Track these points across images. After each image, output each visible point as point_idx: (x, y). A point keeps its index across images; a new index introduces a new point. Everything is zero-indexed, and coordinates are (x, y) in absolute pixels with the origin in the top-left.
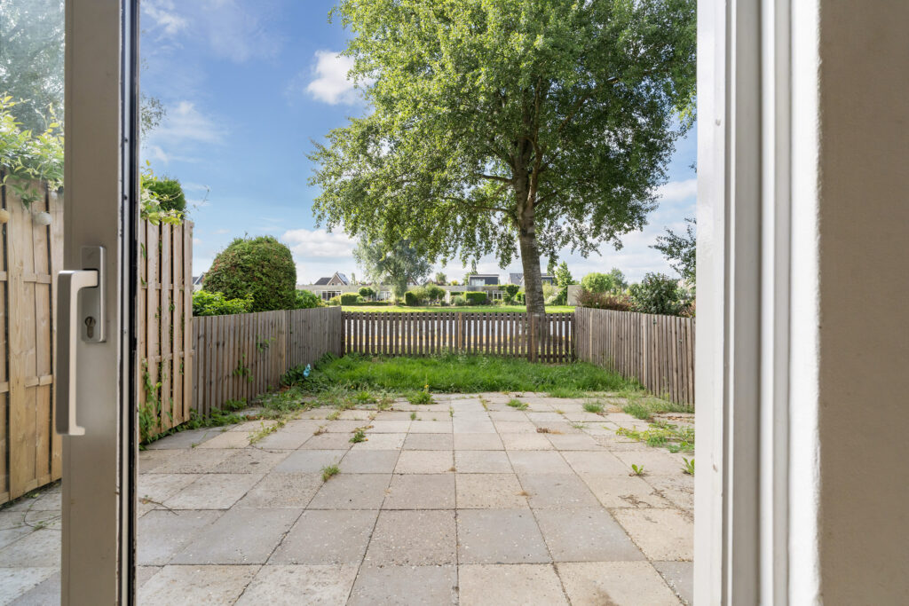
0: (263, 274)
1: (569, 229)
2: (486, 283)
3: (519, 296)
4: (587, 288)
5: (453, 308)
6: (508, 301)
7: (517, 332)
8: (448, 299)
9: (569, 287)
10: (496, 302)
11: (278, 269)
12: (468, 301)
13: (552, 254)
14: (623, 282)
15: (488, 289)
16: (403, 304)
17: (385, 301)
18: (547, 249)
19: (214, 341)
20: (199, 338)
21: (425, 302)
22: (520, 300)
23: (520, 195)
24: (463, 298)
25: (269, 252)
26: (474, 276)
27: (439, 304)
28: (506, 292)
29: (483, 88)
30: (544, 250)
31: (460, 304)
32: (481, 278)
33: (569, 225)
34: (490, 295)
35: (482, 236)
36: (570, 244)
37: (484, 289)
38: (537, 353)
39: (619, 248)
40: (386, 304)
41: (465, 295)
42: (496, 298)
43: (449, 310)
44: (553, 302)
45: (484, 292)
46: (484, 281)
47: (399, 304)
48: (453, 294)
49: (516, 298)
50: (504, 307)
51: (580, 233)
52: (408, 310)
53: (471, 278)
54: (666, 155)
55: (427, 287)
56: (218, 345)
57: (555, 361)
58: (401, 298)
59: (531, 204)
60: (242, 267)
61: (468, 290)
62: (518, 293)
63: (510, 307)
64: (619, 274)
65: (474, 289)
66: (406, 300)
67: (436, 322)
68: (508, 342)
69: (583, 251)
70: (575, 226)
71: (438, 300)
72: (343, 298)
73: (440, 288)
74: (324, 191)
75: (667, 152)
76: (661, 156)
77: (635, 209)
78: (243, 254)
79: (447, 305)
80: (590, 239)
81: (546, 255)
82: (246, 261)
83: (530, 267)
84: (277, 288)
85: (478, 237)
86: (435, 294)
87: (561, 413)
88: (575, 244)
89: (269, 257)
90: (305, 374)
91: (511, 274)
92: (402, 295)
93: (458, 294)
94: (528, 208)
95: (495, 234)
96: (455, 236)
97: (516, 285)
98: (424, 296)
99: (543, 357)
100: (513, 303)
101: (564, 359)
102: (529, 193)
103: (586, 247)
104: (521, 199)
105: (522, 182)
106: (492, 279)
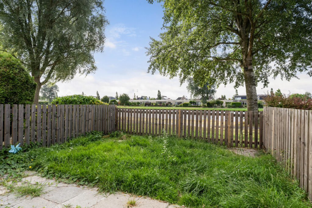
2: (241, 99)
8: (224, 105)
12: (233, 106)
13: (266, 81)
15: (242, 101)
16: (206, 107)
17: (199, 106)
18: (263, 78)
23: (244, 50)
27: (221, 107)
30: (261, 79)
31: (229, 107)
32: (240, 97)
33: (277, 65)
34: (243, 103)
35: (228, 74)
36: (279, 75)
38: (232, 139)
40: (200, 107)
41: (232, 104)
48: (227, 103)
51: (285, 69)
53: (235, 97)
57: (246, 146)
58: (205, 104)
59: (250, 54)
61: (233, 101)
65: (236, 101)
66: (207, 105)
68: (239, 126)
69: (287, 78)
70: (281, 66)
71: (220, 105)
72: (184, 104)
73: (222, 100)
79: (224, 107)
81: (262, 82)
83: (249, 87)
85: (226, 75)
88: (282, 75)
93: (229, 103)
94: (249, 56)
95: (235, 73)
96: (215, 75)
99: (237, 142)
101: (254, 145)
102: (248, 47)
103: (289, 75)
104: (244, 51)
105: (245, 43)
106: (244, 97)
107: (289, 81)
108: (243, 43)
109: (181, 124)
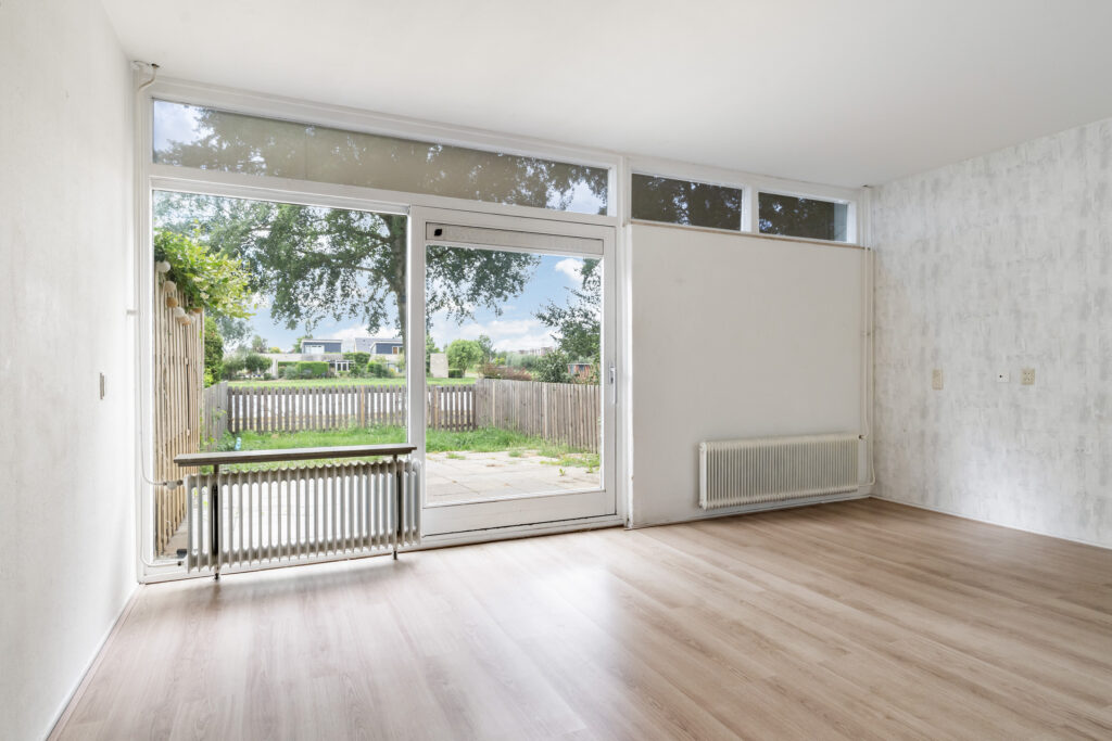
1: (445, 294)
2: (326, 350)
3: (371, 367)
4: (453, 356)
6: (355, 371)
8: (274, 370)
9: (432, 355)
10: (340, 375)
12: (303, 373)
14: (492, 349)
15: (329, 357)
21: (240, 375)
22: (371, 370)
24: (296, 368)
26: (309, 341)
27: (262, 377)
28: (353, 361)
31: (291, 377)
32: (319, 344)
33: (445, 288)
34: (332, 365)
36: (445, 309)
37: (323, 358)
38: (440, 423)
41: (298, 364)
42: (339, 369)
45: (324, 362)
46: (323, 347)
48: (281, 364)
49: (366, 369)
50: (348, 380)
51: (456, 299)
53: (305, 344)
55: (244, 355)
61: (301, 359)
62: (370, 362)
65: (309, 358)
70: (452, 290)
71: (259, 373)
73: (262, 356)
77: (515, 277)
79: (274, 378)
80: (467, 306)
86: (256, 365)
88: (451, 310)
90: (237, 447)
91: (356, 339)
93: (289, 364)
97: (366, 353)
98: (238, 366)
99: (446, 426)
100: (363, 376)
101: (466, 428)
103: (462, 314)
106: (332, 347)
109: (367, 408)
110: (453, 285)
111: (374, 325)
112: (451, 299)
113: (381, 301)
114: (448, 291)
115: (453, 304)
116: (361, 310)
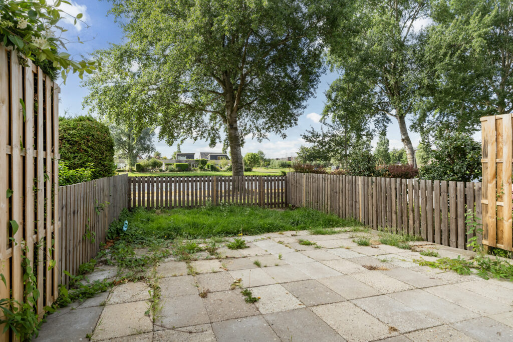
0: (88, 147)
1: (251, 126)
2: (187, 158)
3: (208, 166)
4: (247, 161)
5: (168, 173)
6: (201, 168)
7: (229, 188)
8: (164, 167)
10: (194, 169)
11: (101, 143)
12: (177, 169)
14: (264, 158)
15: (188, 161)
16: (135, 171)
19: (72, 210)
20: (62, 209)
21: (148, 170)
22: (208, 168)
23: (229, 104)
24: (174, 167)
25: (92, 128)
26: (179, 154)
27: (158, 171)
28: (200, 163)
29: (226, 28)
31: (172, 171)
32: (184, 155)
34: (190, 165)
36: (251, 134)
37: (186, 162)
38: (264, 202)
39: (285, 138)
41: (175, 165)
42: (193, 167)
43: (166, 175)
44: (228, 169)
45: (186, 164)
46: (186, 156)
47: (131, 171)
48: (166, 165)
49: (206, 167)
50: (199, 172)
51: (257, 128)
52: (139, 175)
54: (316, 85)
55: (151, 160)
56: (74, 213)
57: (275, 207)
58: (133, 167)
59: (236, 110)
60: (69, 141)
61: (176, 162)
62: (208, 164)
63: (204, 172)
64: (262, 153)
65: (180, 161)
66: (137, 168)
67: (198, 183)
68: (223, 194)
71: (157, 169)
73: (158, 161)
74: (92, 92)
75: (316, 83)
76: (313, 85)
77: (292, 115)
78: (68, 129)
79: (164, 171)
82: (73, 135)
83: (235, 148)
84: (101, 159)
86: (156, 165)
87: (348, 249)
89: (92, 132)
90: (125, 229)
91: (201, 153)
92: (134, 165)
93: (171, 164)
94: (234, 112)
97: (205, 159)
98: (148, 166)
99: (268, 204)
100: (205, 170)
101: (280, 205)
102: (234, 102)
103: (261, 136)
104: (229, 106)
105: (230, 96)
106: (191, 156)
107: (260, 142)
108: (228, 95)
109: (217, 192)
110: (255, 121)
111: (213, 143)
112: (254, 129)
113: (217, 130)
114: (253, 125)
115: (256, 132)
116: (206, 135)
